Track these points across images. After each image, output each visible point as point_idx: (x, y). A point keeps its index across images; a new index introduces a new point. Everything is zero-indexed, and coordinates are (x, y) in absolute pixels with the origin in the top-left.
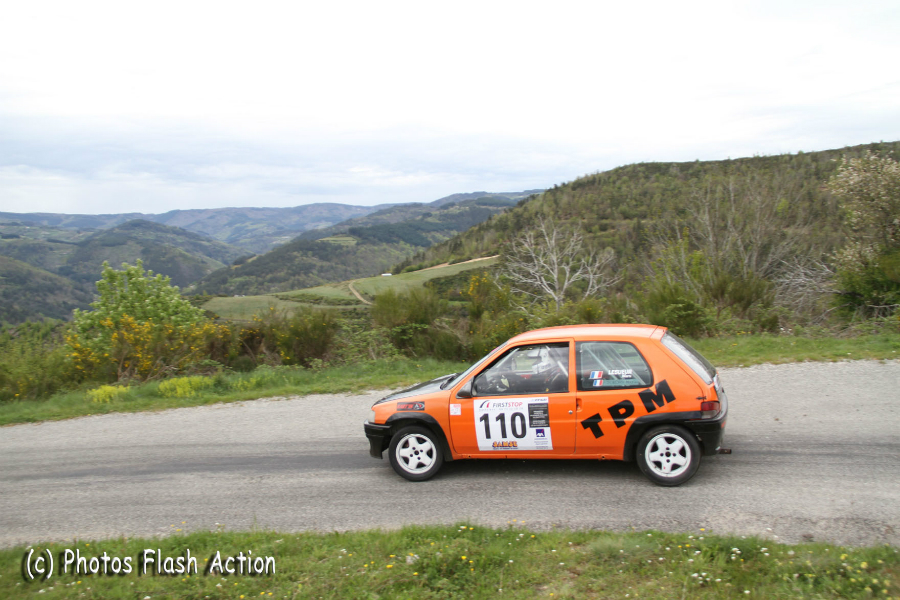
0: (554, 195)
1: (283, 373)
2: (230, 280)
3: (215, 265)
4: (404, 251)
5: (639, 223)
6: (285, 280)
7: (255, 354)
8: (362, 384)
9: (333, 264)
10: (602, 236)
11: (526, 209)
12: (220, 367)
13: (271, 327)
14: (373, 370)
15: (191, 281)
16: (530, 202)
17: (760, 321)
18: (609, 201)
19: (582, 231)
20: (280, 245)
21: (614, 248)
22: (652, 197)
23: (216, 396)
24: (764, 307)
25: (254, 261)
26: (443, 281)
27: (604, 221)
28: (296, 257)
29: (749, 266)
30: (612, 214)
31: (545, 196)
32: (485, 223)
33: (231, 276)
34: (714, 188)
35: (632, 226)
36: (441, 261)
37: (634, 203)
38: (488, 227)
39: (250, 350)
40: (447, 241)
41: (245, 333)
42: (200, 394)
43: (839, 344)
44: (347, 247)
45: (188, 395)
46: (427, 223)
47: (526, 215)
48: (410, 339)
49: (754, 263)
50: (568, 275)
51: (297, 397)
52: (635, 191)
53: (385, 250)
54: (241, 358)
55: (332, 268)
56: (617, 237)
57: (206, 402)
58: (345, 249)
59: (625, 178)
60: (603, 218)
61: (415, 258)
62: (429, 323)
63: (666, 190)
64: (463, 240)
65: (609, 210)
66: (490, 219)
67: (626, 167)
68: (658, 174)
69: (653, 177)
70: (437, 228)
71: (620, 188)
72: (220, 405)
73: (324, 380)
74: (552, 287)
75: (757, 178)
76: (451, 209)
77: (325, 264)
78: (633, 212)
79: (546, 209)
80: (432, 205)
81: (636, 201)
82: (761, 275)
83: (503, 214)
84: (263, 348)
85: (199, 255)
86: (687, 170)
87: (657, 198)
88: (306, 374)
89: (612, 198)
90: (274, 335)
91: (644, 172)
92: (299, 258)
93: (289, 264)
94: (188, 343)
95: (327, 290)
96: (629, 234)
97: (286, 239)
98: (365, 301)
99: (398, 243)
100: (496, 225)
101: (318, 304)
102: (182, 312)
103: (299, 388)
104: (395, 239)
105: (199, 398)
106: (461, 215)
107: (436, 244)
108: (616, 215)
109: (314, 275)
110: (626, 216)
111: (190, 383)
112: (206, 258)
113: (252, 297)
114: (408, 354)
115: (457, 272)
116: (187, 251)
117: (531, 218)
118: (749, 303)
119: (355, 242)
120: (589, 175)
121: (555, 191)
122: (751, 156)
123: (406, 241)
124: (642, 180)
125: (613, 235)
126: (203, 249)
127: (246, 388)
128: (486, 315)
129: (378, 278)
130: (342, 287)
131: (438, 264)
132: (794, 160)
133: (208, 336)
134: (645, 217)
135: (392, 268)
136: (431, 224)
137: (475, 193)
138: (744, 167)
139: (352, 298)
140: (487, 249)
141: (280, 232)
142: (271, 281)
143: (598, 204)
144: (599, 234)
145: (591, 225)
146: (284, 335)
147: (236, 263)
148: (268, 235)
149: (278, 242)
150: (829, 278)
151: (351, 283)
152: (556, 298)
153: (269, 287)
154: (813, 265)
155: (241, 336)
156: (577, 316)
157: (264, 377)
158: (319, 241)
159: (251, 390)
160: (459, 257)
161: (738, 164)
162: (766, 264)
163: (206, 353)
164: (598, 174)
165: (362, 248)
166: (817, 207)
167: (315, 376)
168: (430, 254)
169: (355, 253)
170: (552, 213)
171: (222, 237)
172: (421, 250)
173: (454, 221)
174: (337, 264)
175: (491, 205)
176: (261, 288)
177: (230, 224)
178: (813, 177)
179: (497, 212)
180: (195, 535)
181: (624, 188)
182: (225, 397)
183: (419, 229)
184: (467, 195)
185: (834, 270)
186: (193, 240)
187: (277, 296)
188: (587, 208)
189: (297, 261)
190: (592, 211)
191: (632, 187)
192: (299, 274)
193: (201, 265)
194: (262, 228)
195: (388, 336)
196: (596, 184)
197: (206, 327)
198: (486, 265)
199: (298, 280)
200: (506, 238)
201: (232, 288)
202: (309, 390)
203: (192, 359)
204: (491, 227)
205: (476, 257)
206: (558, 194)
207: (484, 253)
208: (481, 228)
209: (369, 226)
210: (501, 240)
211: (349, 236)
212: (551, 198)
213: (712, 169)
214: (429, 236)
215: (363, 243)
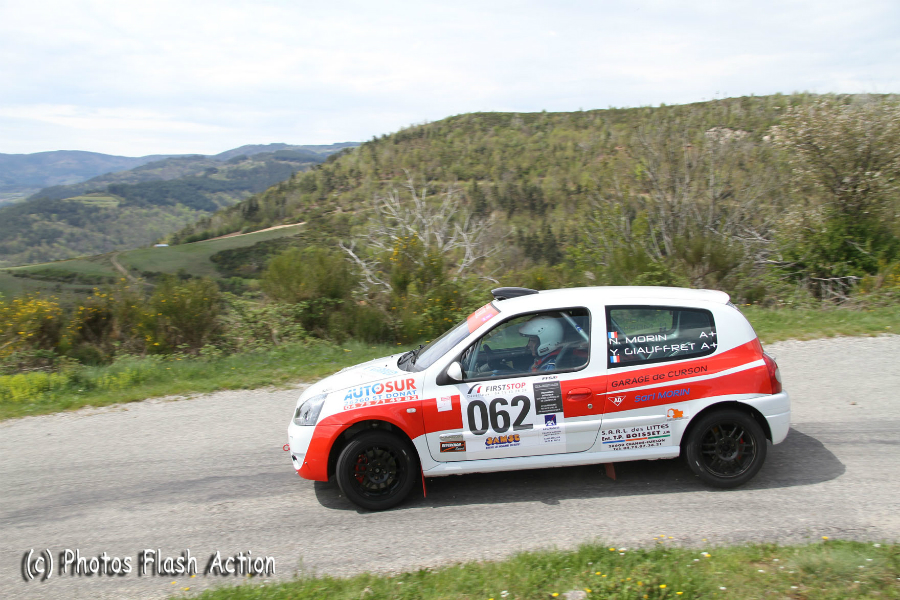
0: (373, 149)
4: (183, 216)
5: (476, 186)
7: (106, 341)
9: (86, 230)
11: (338, 166)
16: (344, 156)
18: (439, 158)
22: (491, 155)
23: (76, 398)
26: (235, 254)
27: (434, 183)
28: (35, 221)
30: (443, 174)
31: (361, 151)
32: (287, 182)
34: (563, 144)
35: (467, 188)
36: (233, 229)
37: (470, 161)
38: (291, 188)
39: (94, 336)
40: (239, 204)
41: (86, 312)
42: (51, 396)
44: (106, 209)
45: (31, 399)
46: (211, 180)
47: (337, 174)
51: (201, 395)
53: (156, 214)
55: (86, 236)
59: (459, 130)
60: (429, 179)
61: (198, 224)
62: (342, 297)
63: (507, 146)
64: (260, 202)
65: (439, 169)
66: (293, 176)
67: (459, 116)
68: (497, 127)
69: (492, 130)
70: (224, 188)
71: (452, 143)
72: (89, 410)
73: (227, 373)
75: (613, 133)
76: (243, 164)
77: (76, 230)
78: (468, 172)
79: (362, 166)
80: (217, 159)
81: (472, 158)
83: (309, 172)
86: (532, 122)
88: (193, 367)
89: (443, 155)
90: (133, 314)
91: (481, 124)
93: (25, 230)
95: (80, 265)
96: (464, 198)
97: (19, 197)
98: (133, 279)
99: (173, 205)
100: (301, 185)
101: (70, 282)
103: (198, 383)
104: (170, 200)
106: (256, 171)
107: (225, 208)
108: (448, 175)
109: (63, 246)
110: (460, 177)
111: (30, 381)
115: (253, 244)
117: (345, 177)
119: (117, 203)
120: (415, 125)
121: (373, 145)
122: (607, 108)
123: (186, 203)
124: (479, 134)
125: (444, 200)
129: (151, 249)
130: (102, 260)
131: (229, 233)
132: (655, 114)
134: (482, 178)
135: (168, 237)
136: (217, 182)
137: (273, 145)
138: (598, 121)
139: (117, 274)
140: (291, 214)
141: (11, 187)
143: (426, 162)
144: (428, 196)
145: (417, 187)
149: (10, 201)
151: (114, 257)
158: (66, 200)
159: (126, 389)
160: (254, 225)
161: (592, 116)
164: (427, 124)
165: (127, 212)
168: (217, 219)
169: (117, 217)
170: (370, 171)
172: (204, 214)
173: (245, 179)
174: (93, 231)
175: (293, 160)
179: (301, 168)
181: (457, 144)
184: (260, 146)
185: (768, 237)
187: (10, 272)
188: (413, 166)
189: (35, 227)
190: (418, 170)
191: (467, 141)
196: (424, 136)
198: (290, 235)
202: (215, 385)
204: (295, 188)
205: (276, 225)
206: (378, 148)
207: (286, 219)
208: (282, 189)
209: (135, 183)
210: (307, 203)
211: (108, 195)
212: (367, 152)
213: (560, 122)
214: (215, 196)
215: (127, 205)
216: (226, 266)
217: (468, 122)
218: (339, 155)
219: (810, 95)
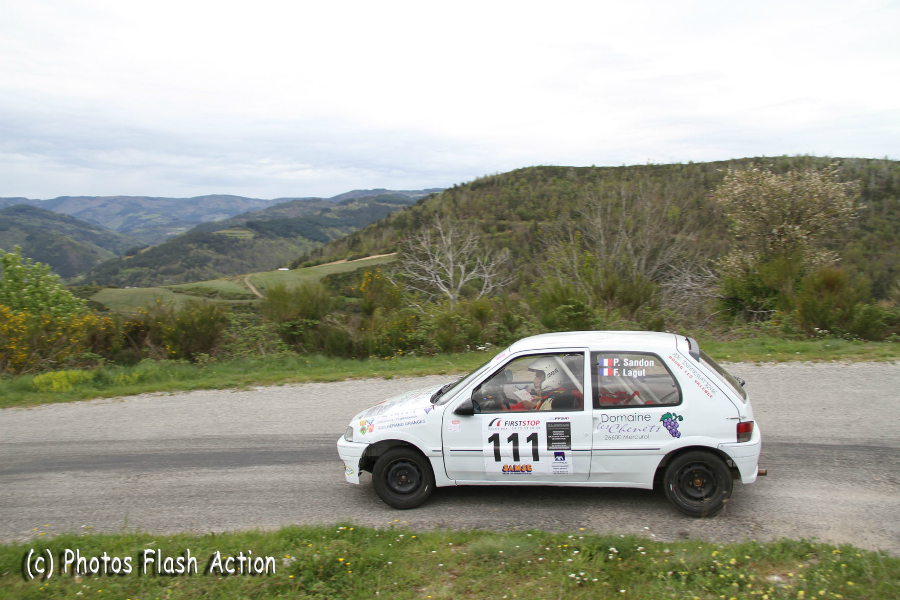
0: (453, 195)
1: (167, 368)
2: (121, 271)
3: (106, 255)
4: (301, 246)
5: (536, 225)
6: (180, 273)
7: (140, 347)
8: (250, 380)
9: (230, 257)
10: (499, 237)
11: (425, 207)
12: (101, 360)
13: (157, 320)
14: (261, 366)
15: (80, 271)
16: (430, 200)
17: (646, 323)
18: (507, 203)
19: (481, 231)
20: (175, 237)
21: (510, 249)
22: (549, 200)
23: (95, 391)
24: (651, 310)
25: (147, 252)
26: (340, 277)
27: (502, 222)
28: (191, 249)
29: (638, 269)
30: (510, 215)
31: (444, 196)
32: (384, 220)
33: (122, 267)
34: (608, 193)
35: (529, 227)
36: (339, 257)
37: (532, 205)
38: (386, 225)
39: (134, 344)
40: (345, 238)
41: (129, 325)
42: (78, 388)
43: (720, 347)
44: (244, 240)
45: (65, 389)
46: (326, 218)
47: (425, 213)
48: (301, 334)
49: (643, 266)
50: (463, 274)
51: (182, 392)
52: (532, 194)
53: (282, 244)
54: (124, 352)
55: (228, 261)
56: (514, 238)
57: (84, 397)
58: (241, 242)
59: (523, 180)
60: (501, 219)
61: (312, 253)
62: (319, 319)
63: (562, 193)
64: (361, 236)
65: (507, 211)
66: (389, 216)
67: (524, 169)
68: (555, 178)
69: (550, 181)
70: (336, 224)
71: (517, 190)
72: (99, 400)
73: (210, 375)
74: (447, 285)
75: (649, 184)
76: (351, 205)
77: (221, 257)
78: (531, 214)
79: (445, 208)
80: (330, 201)
81: (534, 203)
82: (650, 278)
83: (402, 212)
84: (148, 341)
85: (89, 245)
86: (584, 174)
87: (554, 200)
88: (190, 369)
89: (510, 200)
90: (159, 329)
91: (542, 175)
92: (195, 251)
93: (184, 257)
94: (67, 335)
95: (222, 284)
96: (526, 235)
97: (181, 231)
98: (261, 296)
99: (295, 237)
100: (395, 223)
101: (213, 297)
102: (63, 303)
103: (184, 383)
104: (293, 234)
105: (77, 393)
106: (360, 211)
107: (334, 240)
108: (513, 216)
109: (209, 268)
110: (523, 218)
111: (67, 377)
112: (97, 248)
113: (146, 289)
114: (298, 351)
115: (355, 269)
116: (76, 239)
117: (429, 217)
118: (637, 305)
119: (252, 235)
120: (488, 175)
121: (455, 191)
122: (645, 164)
123: (305, 236)
124: (540, 183)
125: (510, 236)
126: (93, 238)
127: (127, 383)
128: (378, 312)
129: (275, 272)
130: (237, 281)
131: (336, 260)
132: (684, 170)
133: (89, 327)
134: (541, 220)
135: (289, 263)
136: (330, 219)
137: (375, 190)
138: (637, 174)
139: (248, 292)
140: (385, 246)
141: (176, 223)
142: (164, 273)
143: (496, 205)
144: (497, 234)
145: (488, 225)
146: (170, 328)
147: (128, 254)
148: (163, 226)
149: (173, 233)
150: (712, 284)
151: (247, 278)
152: (451, 297)
153: (162, 280)
154: (699, 270)
155: (124, 328)
156: (468, 315)
157: (147, 371)
158: (215, 233)
159: (133, 384)
160: (357, 254)
161: (632, 171)
162: (655, 268)
163: (87, 345)
164: (497, 175)
165: (260, 242)
166: (704, 214)
167: (201, 372)
168: (327, 250)
169: (252, 247)
170: (450, 212)
171: (114, 226)
172: (319, 245)
173: (352, 217)
174: (233, 257)
175: (390, 202)
176: (155, 280)
177: (123, 213)
178: (702, 187)
179: (396, 209)
180: (60, 540)
181: (522, 190)
182: (105, 392)
183: (317, 224)
184: (366, 191)
185: (718, 276)
186: (82, 229)
187: (170, 289)
188: (485, 209)
189: (192, 254)
190: (490, 212)
191: (531, 189)
192: (194, 267)
193: (91, 255)
194: (156, 218)
195: (277, 332)
196: (495, 185)
197: (87, 318)
198: (383, 263)
199: (193, 273)
200: (404, 236)
201: (123, 279)
202: (194, 385)
203: (71, 352)
204: (390, 225)
205: (374, 254)
206: (458, 194)
207: (382, 250)
208: (380, 226)
209: (267, 220)
210: (399, 238)
211: (245, 229)
212: (450, 197)
213: (607, 175)
214: (328, 231)
215: (260, 237)
216: (333, 287)
217: (532, 174)
218: (426, 199)
219: (810, 158)
